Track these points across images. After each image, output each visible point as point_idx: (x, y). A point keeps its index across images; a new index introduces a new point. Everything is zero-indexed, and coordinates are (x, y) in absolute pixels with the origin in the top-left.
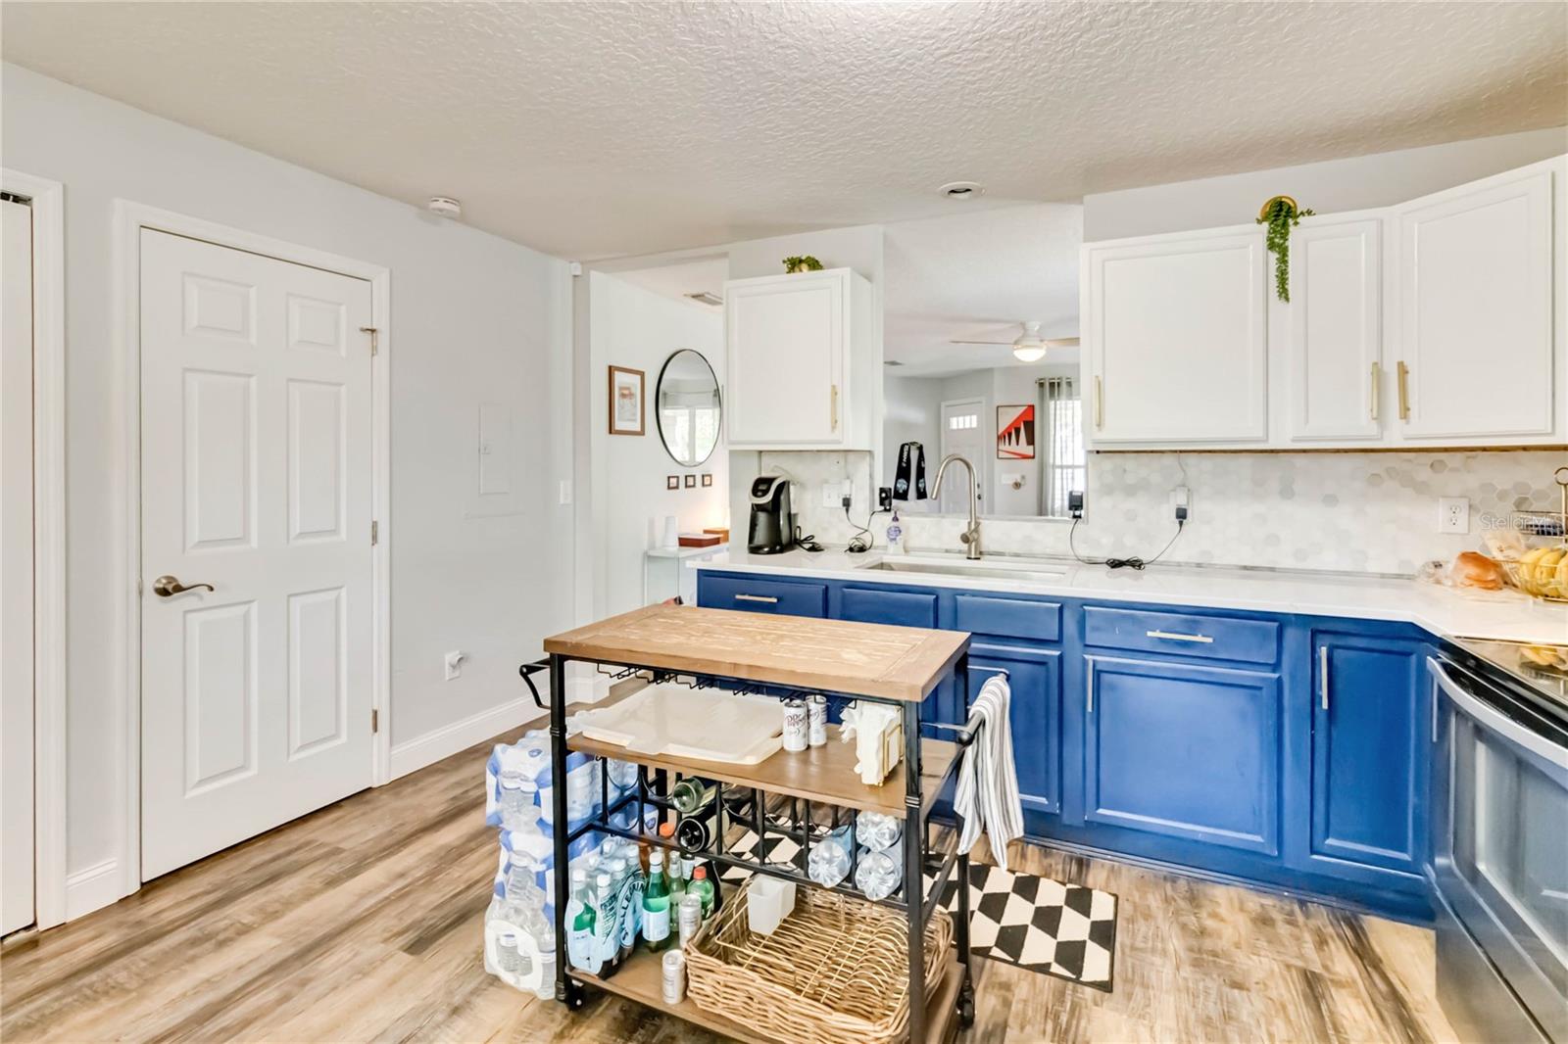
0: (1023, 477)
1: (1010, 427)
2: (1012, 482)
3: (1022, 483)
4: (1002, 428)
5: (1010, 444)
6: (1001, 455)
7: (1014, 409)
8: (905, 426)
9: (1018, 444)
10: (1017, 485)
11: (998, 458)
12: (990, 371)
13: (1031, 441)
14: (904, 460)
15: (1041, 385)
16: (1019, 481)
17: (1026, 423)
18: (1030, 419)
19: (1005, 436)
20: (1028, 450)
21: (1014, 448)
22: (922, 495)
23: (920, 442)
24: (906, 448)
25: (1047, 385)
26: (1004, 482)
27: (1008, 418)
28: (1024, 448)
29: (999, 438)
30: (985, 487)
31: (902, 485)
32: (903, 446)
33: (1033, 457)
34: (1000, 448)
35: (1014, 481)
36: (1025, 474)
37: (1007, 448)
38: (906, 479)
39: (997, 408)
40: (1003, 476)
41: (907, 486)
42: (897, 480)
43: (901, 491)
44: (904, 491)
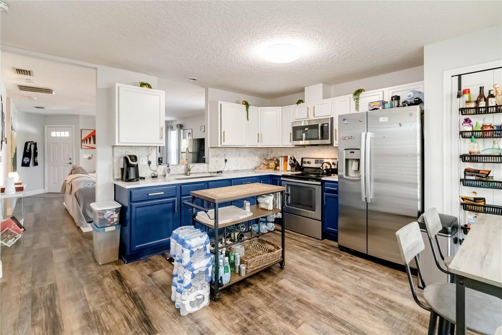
0: (92, 155)
1: (86, 137)
4: (83, 138)
5: (87, 143)
6: (83, 147)
7: (88, 131)
8: (27, 134)
9: (90, 143)
10: (90, 158)
11: (81, 148)
12: (77, 116)
13: (95, 142)
14: (28, 148)
16: (90, 156)
17: (93, 136)
18: (94, 134)
19: (84, 141)
20: (94, 145)
21: (88, 145)
22: (36, 164)
23: (35, 141)
24: (29, 144)
26: (83, 157)
27: (85, 135)
28: (92, 145)
29: (82, 141)
30: (74, 159)
31: (26, 160)
32: (26, 143)
33: (95, 148)
34: (82, 145)
35: (88, 157)
36: (92, 154)
37: (85, 144)
38: (29, 158)
39: (81, 130)
40: (84, 155)
41: (29, 161)
42: (23, 157)
43: (26, 163)
44: (27, 163)
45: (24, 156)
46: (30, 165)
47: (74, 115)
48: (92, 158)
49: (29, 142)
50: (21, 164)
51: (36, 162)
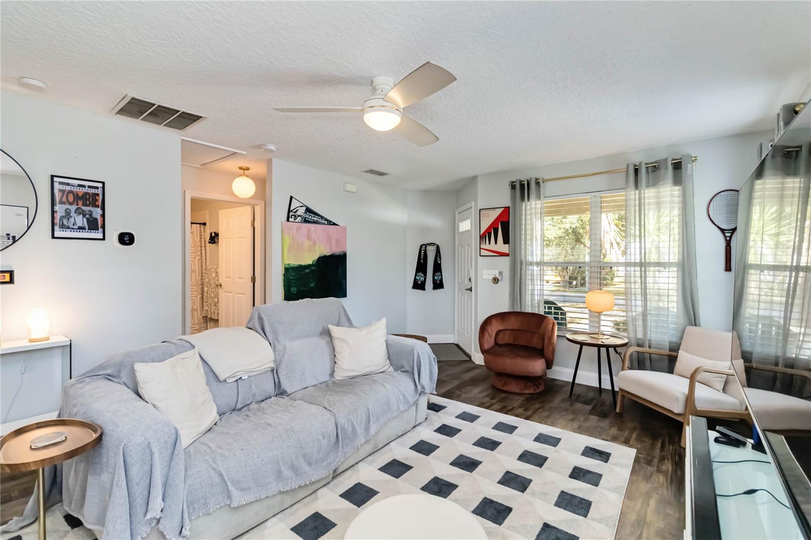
0: (500, 273)
1: (489, 228)
2: (491, 277)
3: (500, 278)
4: (484, 228)
5: (490, 243)
6: (484, 253)
7: (492, 212)
9: (496, 243)
10: (496, 280)
11: (481, 256)
14: (422, 257)
15: (513, 187)
16: (497, 276)
17: (502, 224)
18: (504, 220)
19: (485, 236)
20: (505, 248)
21: (493, 246)
23: (437, 243)
24: (424, 248)
25: (518, 186)
26: (484, 277)
27: (487, 222)
28: (501, 247)
29: (483, 237)
30: (473, 280)
31: (421, 278)
32: (421, 246)
33: (507, 255)
34: (482, 246)
35: (493, 276)
36: (501, 270)
37: (487, 246)
38: (423, 274)
39: (480, 210)
40: (484, 272)
41: (423, 279)
42: (416, 273)
43: (419, 283)
44: (421, 282)
45: (417, 271)
46: (426, 287)
47: (474, 179)
48: (499, 279)
49: (424, 245)
50: (412, 284)
51: (438, 282)
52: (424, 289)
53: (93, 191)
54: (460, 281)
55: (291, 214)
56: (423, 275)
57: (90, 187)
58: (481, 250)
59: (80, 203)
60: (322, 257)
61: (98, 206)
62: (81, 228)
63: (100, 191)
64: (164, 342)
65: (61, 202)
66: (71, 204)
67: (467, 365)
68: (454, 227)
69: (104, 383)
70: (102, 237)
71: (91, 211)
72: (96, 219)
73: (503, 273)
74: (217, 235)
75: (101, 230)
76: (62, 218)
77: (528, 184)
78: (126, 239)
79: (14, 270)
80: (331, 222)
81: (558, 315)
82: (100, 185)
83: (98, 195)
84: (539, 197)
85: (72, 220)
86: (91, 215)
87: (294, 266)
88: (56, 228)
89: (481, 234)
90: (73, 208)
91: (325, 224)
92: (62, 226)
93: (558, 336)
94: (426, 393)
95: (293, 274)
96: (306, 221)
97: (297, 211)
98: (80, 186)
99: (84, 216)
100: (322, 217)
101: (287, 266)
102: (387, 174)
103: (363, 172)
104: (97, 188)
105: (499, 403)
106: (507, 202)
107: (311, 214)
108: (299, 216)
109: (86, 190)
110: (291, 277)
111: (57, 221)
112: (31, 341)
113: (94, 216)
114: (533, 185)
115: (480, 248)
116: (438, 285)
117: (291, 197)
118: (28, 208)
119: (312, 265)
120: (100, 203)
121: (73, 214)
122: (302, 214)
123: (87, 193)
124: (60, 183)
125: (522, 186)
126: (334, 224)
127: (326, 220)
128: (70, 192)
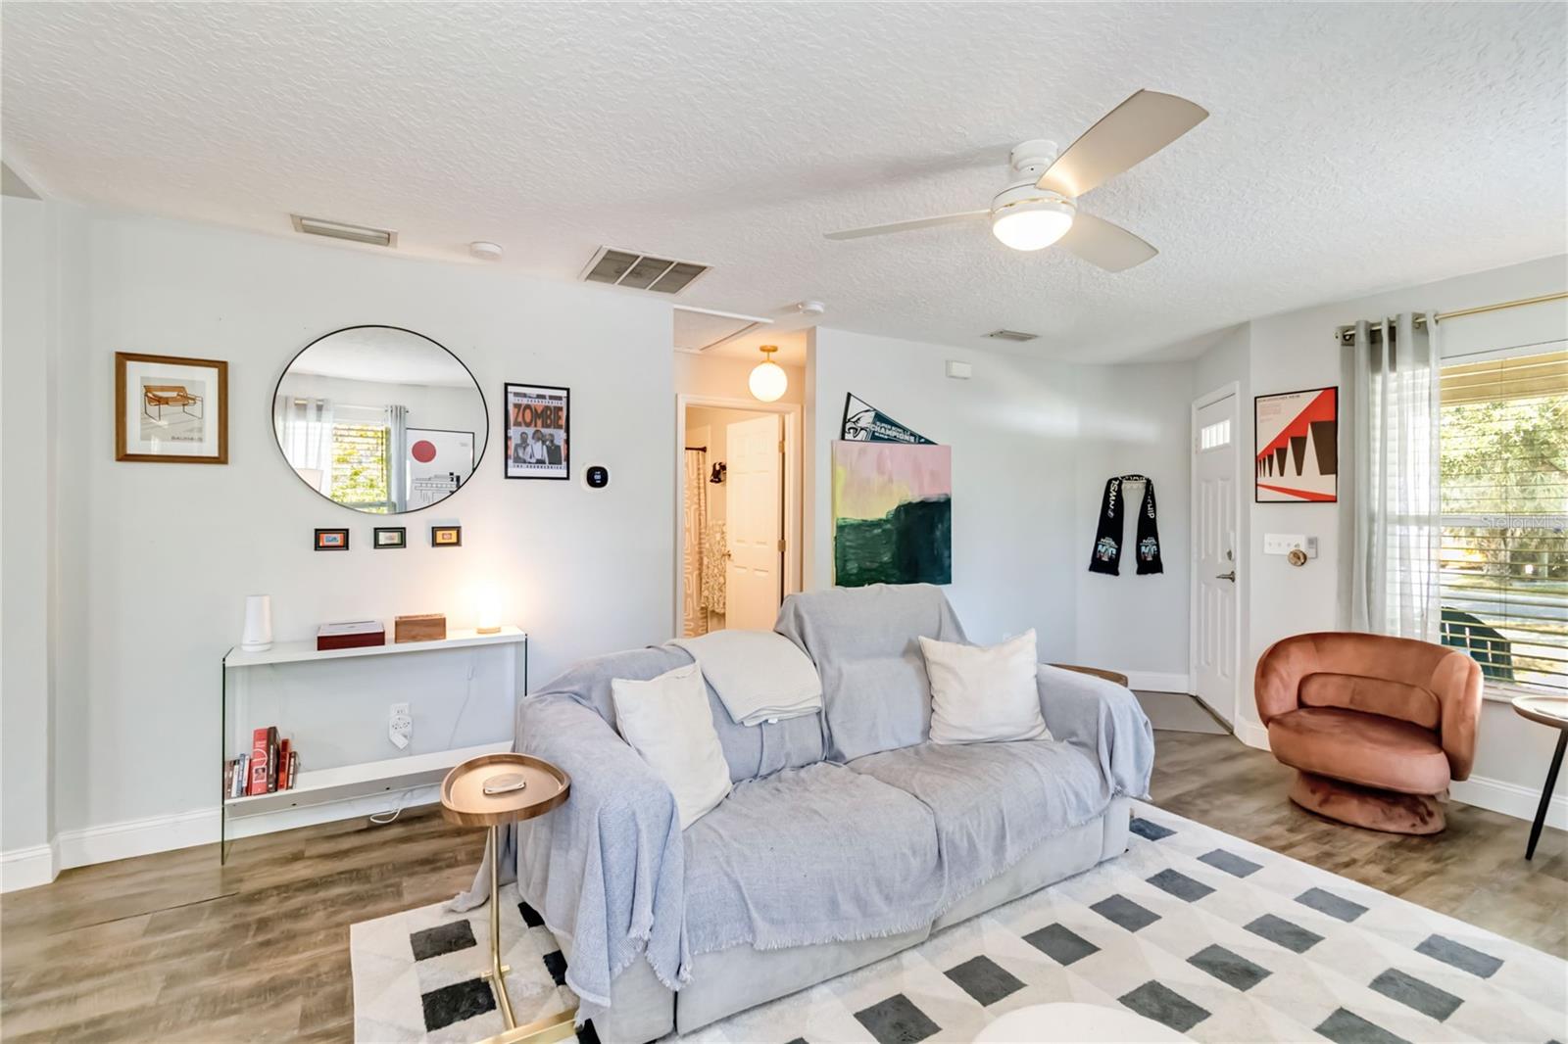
0: (1312, 542)
1: (1281, 437)
2: (1287, 551)
3: (1310, 554)
4: (1266, 439)
5: (1282, 472)
6: (1264, 494)
7: (1288, 400)
8: (1116, 446)
9: (1299, 473)
10: (1299, 558)
11: (1257, 501)
13: (1329, 464)
15: (1348, 339)
16: (1303, 548)
17: (1317, 428)
18: (1325, 416)
19: (1270, 457)
20: (1325, 485)
21: (1290, 479)
23: (1145, 476)
24: (1115, 486)
25: (1362, 338)
26: (1267, 550)
28: (1313, 479)
29: (1263, 460)
30: (1238, 555)
31: (1108, 548)
32: (1110, 482)
33: (1334, 500)
34: (1260, 479)
35: (1293, 549)
36: (1313, 537)
37: (1275, 480)
38: (1114, 540)
39: (1256, 398)
40: (1268, 538)
41: (1114, 552)
42: (1098, 539)
43: (1105, 559)
44: (1110, 558)
45: (1101, 535)
46: (1120, 569)
47: (1240, 330)
48: (1308, 556)
49: (1116, 479)
50: (1088, 562)
51: (1150, 559)
52: (1116, 573)
53: (555, 403)
54: (1203, 557)
55: (848, 425)
56: (1113, 543)
57: (551, 397)
58: (1259, 488)
59: (539, 422)
60: (904, 506)
61: (560, 427)
62: (540, 462)
63: (563, 404)
64: (649, 647)
65: (517, 424)
66: (528, 425)
67: (1224, 746)
68: (1188, 441)
69: (570, 706)
70: (565, 476)
71: (552, 435)
72: (559, 447)
73: (1321, 545)
74: (723, 468)
75: (564, 464)
76: (517, 446)
77: (1392, 331)
78: (597, 477)
79: (461, 525)
80: (921, 437)
81: (1486, 648)
82: (564, 393)
83: (560, 409)
84: (1423, 357)
85: (529, 449)
86: (552, 441)
87: (853, 522)
88: (510, 462)
89: (1259, 452)
90: (530, 431)
91: (909, 442)
92: (518, 460)
93: (1486, 701)
94: (1126, 796)
95: (850, 537)
96: (875, 438)
97: (859, 419)
98: (540, 396)
99: (544, 443)
100: (905, 430)
101: (841, 522)
102: (1036, 336)
103: (984, 336)
104: (560, 398)
105: (1312, 844)
106: (1332, 377)
107: (883, 425)
108: (862, 429)
109: (546, 402)
110: (848, 544)
111: (511, 452)
112: (480, 632)
113: (556, 442)
114: (1406, 332)
115: (1257, 485)
116: (1150, 565)
117: (849, 395)
118: (473, 433)
119: (887, 521)
120: (563, 422)
121: (530, 441)
122: (868, 425)
123: (547, 408)
124: (516, 394)
125: (1374, 336)
126: (928, 442)
127: (912, 434)
128: (528, 407)
